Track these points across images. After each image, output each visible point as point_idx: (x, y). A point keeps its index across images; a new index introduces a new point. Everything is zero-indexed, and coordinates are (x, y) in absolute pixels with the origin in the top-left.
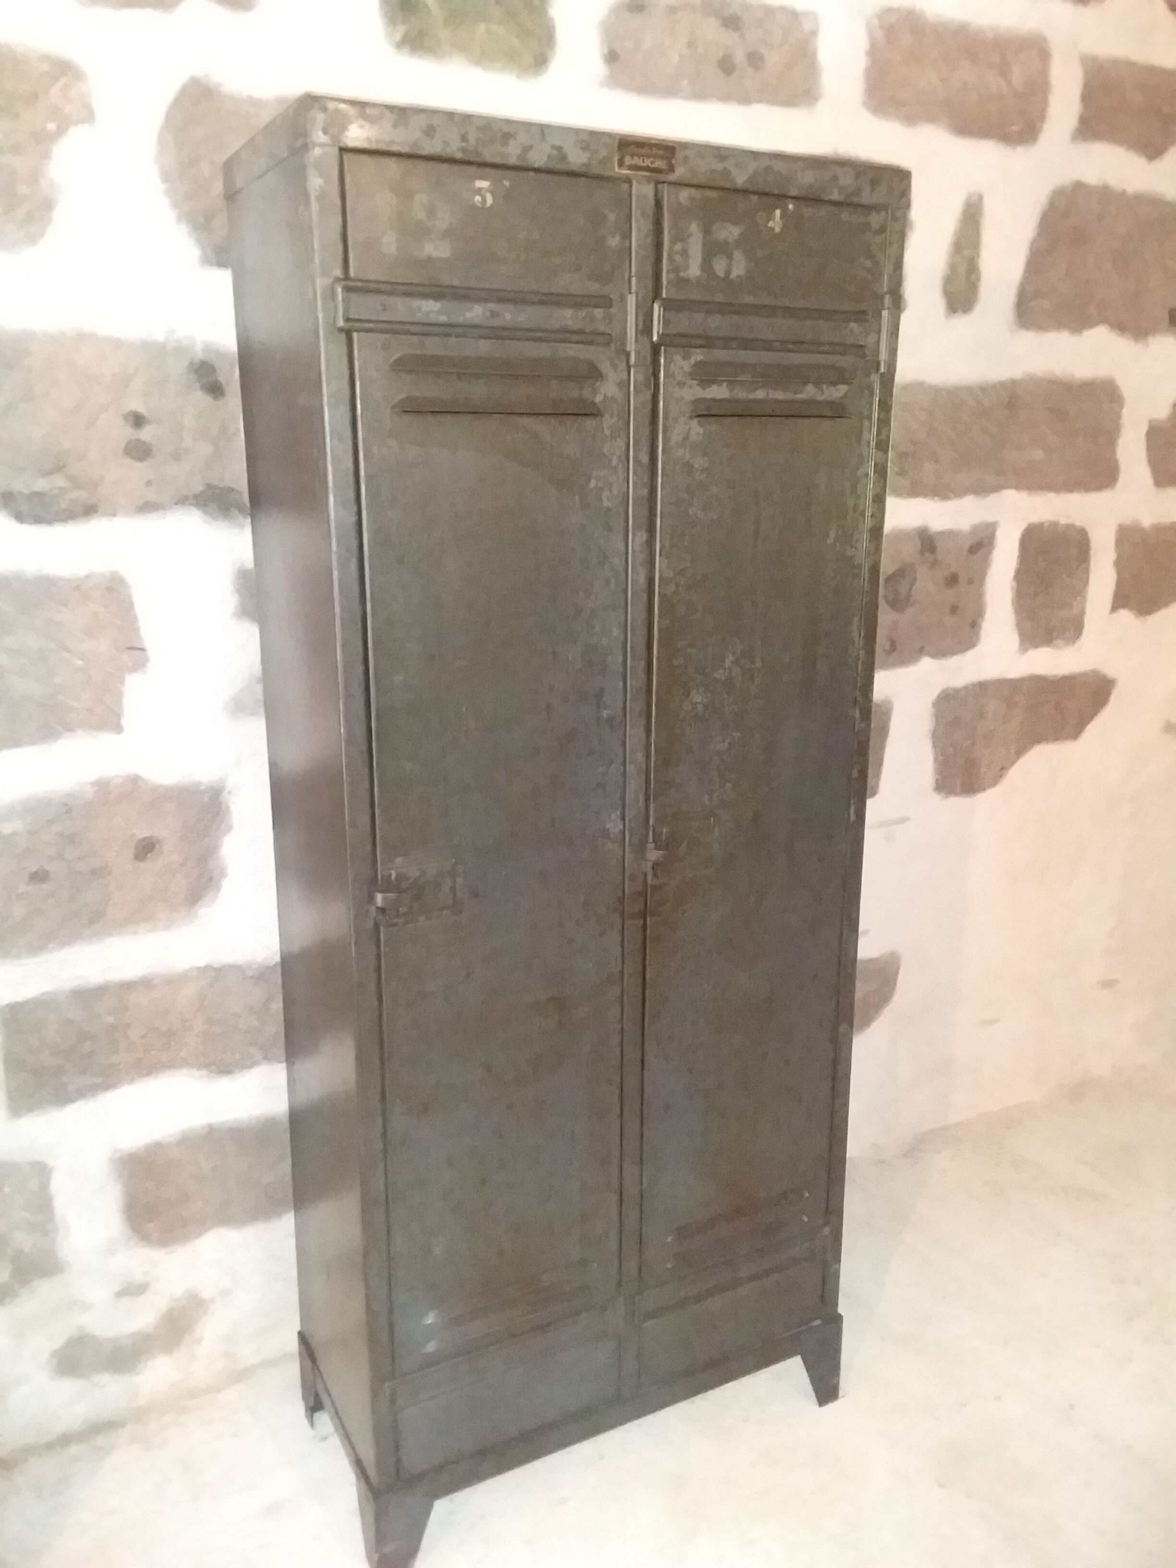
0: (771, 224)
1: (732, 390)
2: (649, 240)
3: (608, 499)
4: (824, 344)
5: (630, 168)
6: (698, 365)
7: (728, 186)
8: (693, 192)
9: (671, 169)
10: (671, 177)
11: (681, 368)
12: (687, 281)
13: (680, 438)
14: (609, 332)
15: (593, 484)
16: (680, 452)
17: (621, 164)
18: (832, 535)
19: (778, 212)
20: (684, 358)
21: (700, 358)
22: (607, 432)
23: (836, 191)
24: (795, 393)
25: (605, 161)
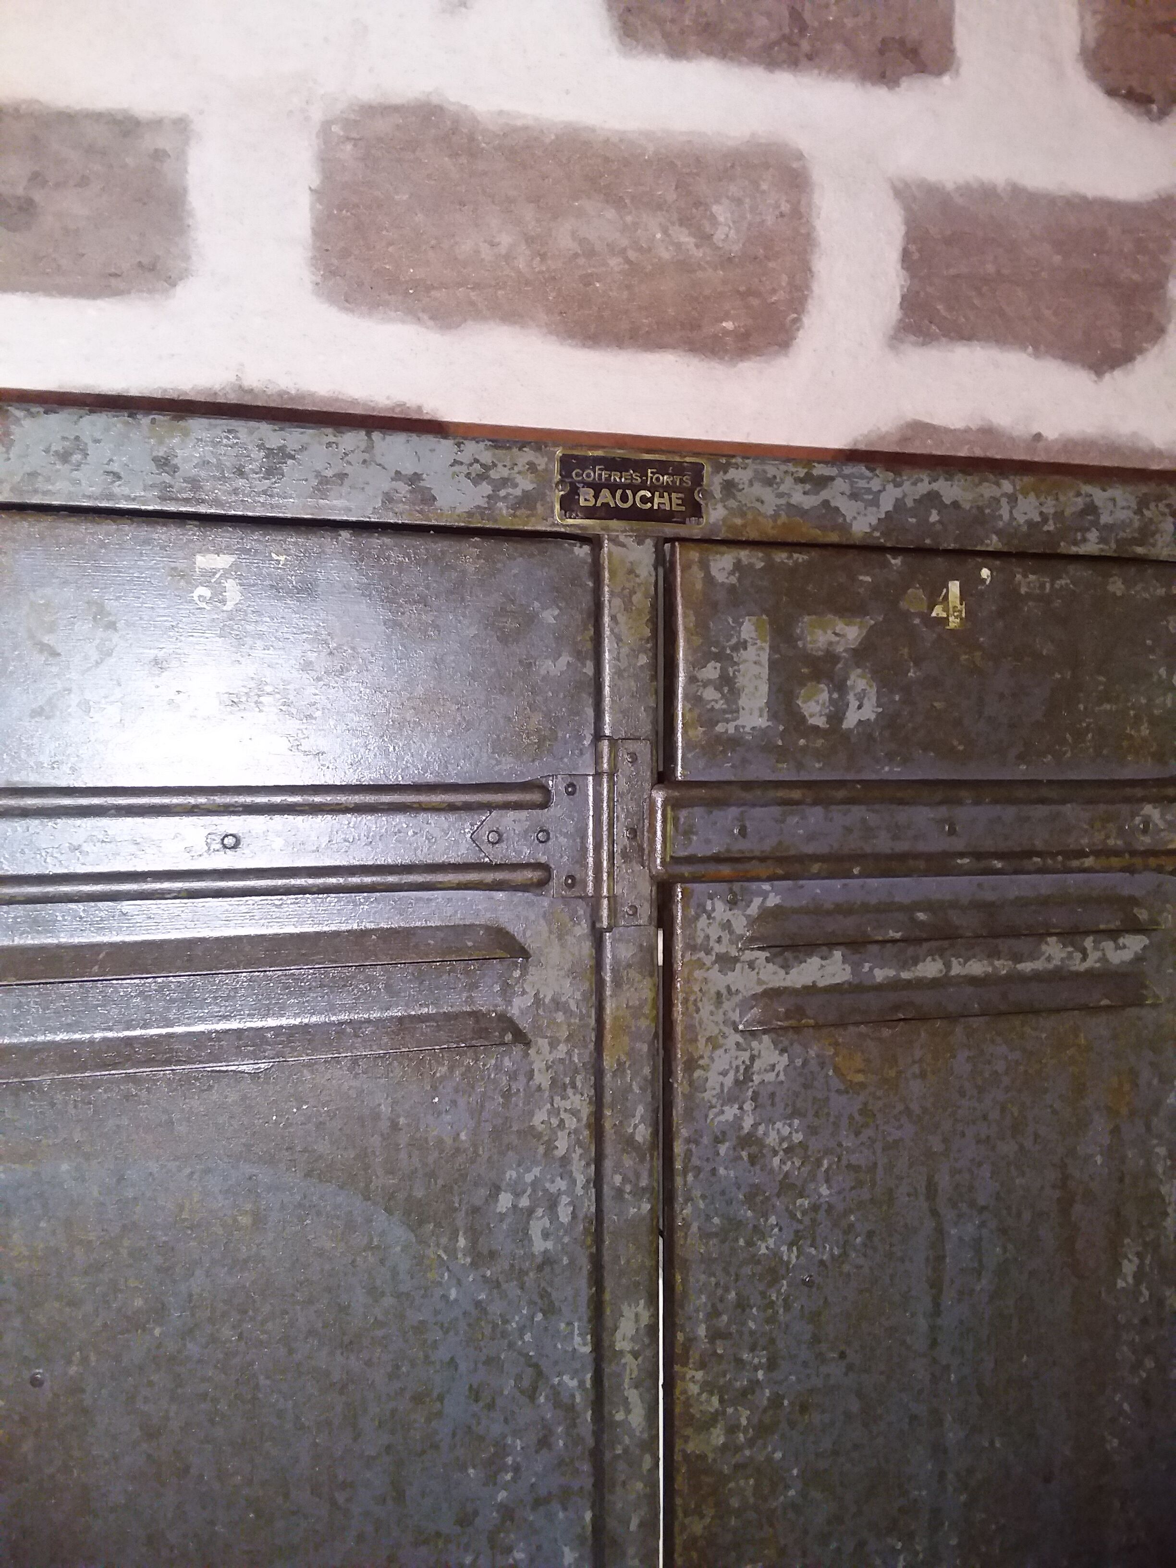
0: (938, 611)
1: (856, 967)
2: (643, 660)
3: (546, 1235)
4: (1081, 854)
5: (590, 513)
6: (768, 915)
7: (834, 538)
8: (744, 555)
9: (696, 510)
10: (693, 529)
11: (727, 926)
12: (734, 742)
13: (729, 1081)
14: (543, 859)
15: (505, 1201)
16: (730, 1112)
17: (568, 504)
18: (1129, 1268)
19: (954, 587)
20: (733, 904)
21: (773, 901)
22: (542, 1079)
23: (1093, 535)
24: (1018, 958)
25: (527, 501)
